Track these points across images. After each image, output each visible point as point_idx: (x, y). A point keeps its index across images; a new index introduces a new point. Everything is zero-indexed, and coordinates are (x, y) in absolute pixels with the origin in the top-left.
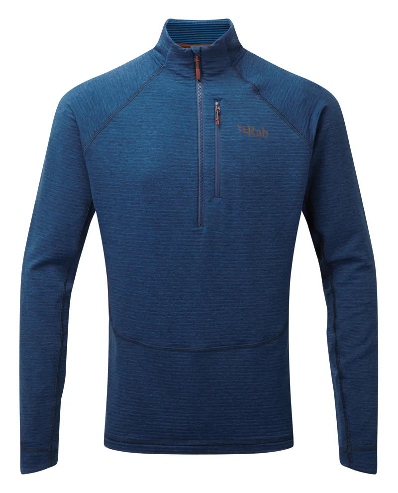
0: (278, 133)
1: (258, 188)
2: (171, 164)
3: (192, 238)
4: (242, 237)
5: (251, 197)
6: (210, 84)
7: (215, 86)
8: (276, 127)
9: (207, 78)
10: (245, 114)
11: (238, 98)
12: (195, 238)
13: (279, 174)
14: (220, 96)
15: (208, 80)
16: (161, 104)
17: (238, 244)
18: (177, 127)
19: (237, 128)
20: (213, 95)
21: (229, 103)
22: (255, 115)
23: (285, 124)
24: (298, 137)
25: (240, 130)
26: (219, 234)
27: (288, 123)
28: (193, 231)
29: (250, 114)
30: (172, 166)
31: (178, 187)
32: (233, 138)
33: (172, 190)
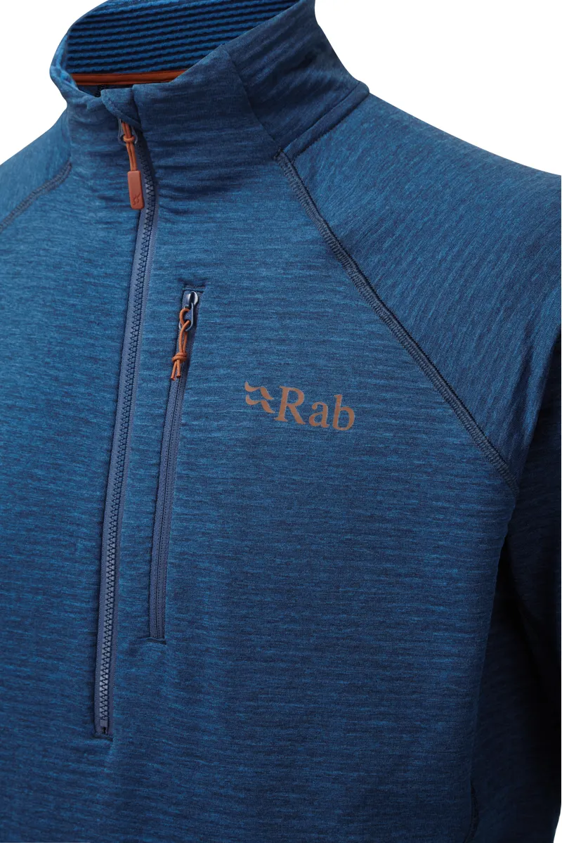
0: (394, 415)
1: (293, 621)
2: (17, 509)
3: (74, 772)
4: (231, 792)
5: (270, 652)
6: (184, 225)
7: (196, 232)
8: (388, 396)
9: (173, 205)
10: (282, 341)
11: (268, 279)
12: (83, 773)
13: (385, 572)
14: (200, 271)
15: (177, 212)
16: (27, 295)
17: (214, 817)
18: (56, 379)
19: (240, 390)
20: (179, 265)
21: (233, 296)
22: (317, 343)
23: (426, 385)
24: (465, 438)
25: (249, 401)
26: (158, 771)
27: (439, 381)
28: (77, 749)
29: (301, 341)
30: (21, 514)
31: (36, 591)
32: (220, 429)
33: (19, 600)
